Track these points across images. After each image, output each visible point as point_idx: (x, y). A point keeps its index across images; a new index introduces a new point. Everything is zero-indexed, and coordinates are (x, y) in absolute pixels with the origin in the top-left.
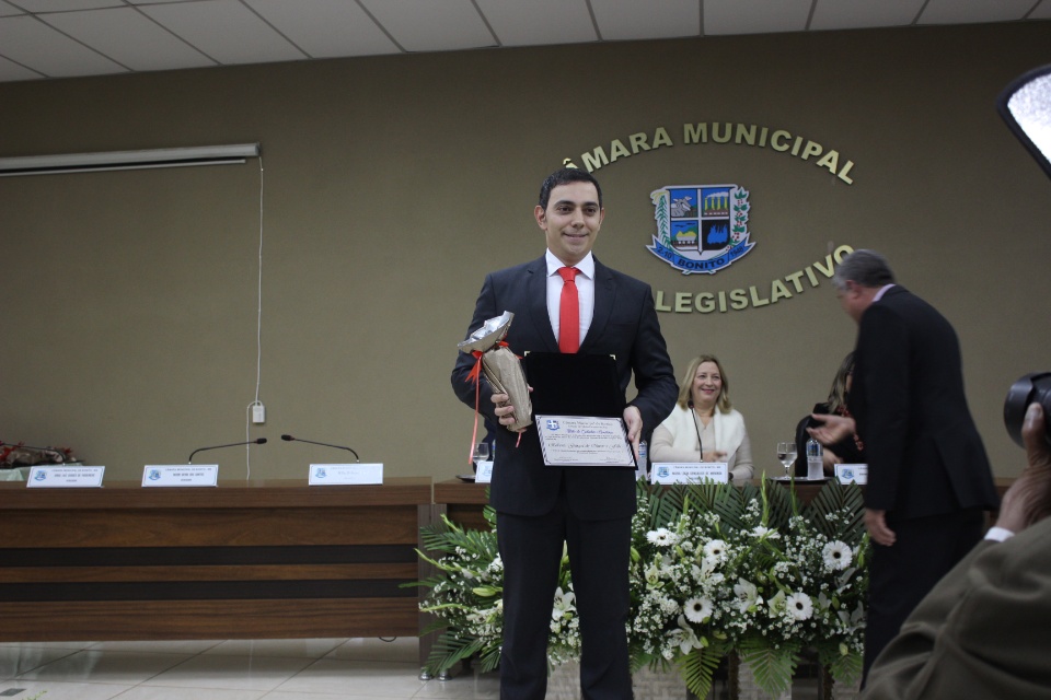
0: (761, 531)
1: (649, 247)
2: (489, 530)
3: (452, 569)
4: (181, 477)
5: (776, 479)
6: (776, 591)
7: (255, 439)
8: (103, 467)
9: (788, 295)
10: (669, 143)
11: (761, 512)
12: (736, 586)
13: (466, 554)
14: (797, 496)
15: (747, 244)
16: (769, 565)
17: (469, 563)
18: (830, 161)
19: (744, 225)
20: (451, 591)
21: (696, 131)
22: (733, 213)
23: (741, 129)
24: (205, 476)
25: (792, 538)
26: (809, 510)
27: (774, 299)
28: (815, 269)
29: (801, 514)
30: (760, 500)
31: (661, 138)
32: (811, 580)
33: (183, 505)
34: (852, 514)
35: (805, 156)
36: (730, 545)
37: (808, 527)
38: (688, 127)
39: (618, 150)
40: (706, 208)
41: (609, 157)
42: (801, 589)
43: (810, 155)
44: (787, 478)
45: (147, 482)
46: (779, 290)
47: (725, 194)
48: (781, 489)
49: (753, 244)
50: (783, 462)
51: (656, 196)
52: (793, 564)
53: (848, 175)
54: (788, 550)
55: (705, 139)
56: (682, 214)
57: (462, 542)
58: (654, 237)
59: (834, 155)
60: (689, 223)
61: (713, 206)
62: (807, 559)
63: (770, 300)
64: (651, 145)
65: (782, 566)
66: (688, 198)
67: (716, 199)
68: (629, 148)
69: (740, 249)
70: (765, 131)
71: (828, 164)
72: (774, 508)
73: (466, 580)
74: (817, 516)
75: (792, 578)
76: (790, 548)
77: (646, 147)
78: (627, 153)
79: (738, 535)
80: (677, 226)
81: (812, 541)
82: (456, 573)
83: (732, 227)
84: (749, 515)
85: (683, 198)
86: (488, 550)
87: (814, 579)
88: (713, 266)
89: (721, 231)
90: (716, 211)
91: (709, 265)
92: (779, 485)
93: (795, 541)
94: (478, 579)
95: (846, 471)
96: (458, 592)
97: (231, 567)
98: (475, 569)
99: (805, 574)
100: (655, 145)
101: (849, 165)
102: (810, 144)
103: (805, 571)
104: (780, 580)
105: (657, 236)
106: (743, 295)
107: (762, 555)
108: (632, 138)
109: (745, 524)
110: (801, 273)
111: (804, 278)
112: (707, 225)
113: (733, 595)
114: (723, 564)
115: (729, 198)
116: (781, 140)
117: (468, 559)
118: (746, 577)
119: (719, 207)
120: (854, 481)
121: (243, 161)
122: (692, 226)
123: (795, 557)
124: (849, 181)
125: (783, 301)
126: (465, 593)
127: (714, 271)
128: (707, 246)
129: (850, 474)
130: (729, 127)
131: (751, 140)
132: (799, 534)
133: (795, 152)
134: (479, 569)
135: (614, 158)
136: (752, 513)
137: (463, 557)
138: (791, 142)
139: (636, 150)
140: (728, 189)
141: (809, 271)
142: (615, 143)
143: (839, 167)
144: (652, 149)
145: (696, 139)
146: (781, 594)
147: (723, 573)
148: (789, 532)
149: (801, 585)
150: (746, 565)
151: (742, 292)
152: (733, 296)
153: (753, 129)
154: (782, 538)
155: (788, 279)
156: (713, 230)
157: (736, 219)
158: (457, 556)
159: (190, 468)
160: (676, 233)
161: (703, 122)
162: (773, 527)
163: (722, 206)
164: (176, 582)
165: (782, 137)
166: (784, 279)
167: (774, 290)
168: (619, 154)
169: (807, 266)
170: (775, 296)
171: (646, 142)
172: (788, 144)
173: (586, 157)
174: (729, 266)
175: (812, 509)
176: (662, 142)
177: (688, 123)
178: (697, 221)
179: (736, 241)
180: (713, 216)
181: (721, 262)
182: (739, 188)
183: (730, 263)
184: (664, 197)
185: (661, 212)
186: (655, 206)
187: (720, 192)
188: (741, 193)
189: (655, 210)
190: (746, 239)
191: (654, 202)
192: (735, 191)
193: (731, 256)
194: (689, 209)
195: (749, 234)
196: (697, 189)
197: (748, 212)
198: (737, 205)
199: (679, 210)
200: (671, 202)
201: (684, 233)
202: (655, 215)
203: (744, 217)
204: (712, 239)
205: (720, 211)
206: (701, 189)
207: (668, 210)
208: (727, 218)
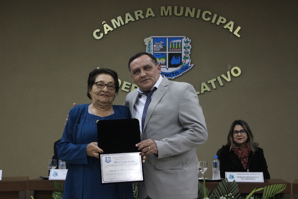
9: (209, 90)
10: (153, 15)
14: (207, 187)
15: (189, 65)
18: (230, 26)
19: (188, 56)
21: (166, 11)
22: (183, 50)
23: (188, 10)
26: (212, 194)
27: (202, 92)
28: (222, 78)
29: (208, 197)
31: (150, 13)
34: (233, 197)
35: (218, 23)
38: (163, 8)
39: (129, 18)
40: (170, 47)
41: (124, 21)
43: (220, 23)
44: (202, 178)
46: (204, 87)
47: (180, 41)
49: (193, 65)
51: (147, 41)
53: (238, 33)
55: (170, 14)
56: (159, 50)
59: (232, 23)
60: (162, 54)
61: (174, 47)
63: (200, 93)
64: (145, 16)
66: (162, 42)
67: (175, 43)
68: (134, 17)
69: (187, 67)
70: (199, 11)
71: (229, 28)
77: (142, 17)
78: (133, 20)
80: (156, 56)
83: (183, 57)
85: (159, 42)
88: (173, 75)
89: (177, 58)
90: (175, 49)
91: (172, 75)
95: (230, 175)
100: (147, 16)
101: (239, 28)
102: (221, 18)
108: (136, 13)
110: (215, 80)
111: (217, 82)
112: (171, 56)
115: (181, 43)
116: (207, 16)
119: (177, 47)
120: (234, 181)
122: (164, 56)
124: (239, 36)
125: (206, 92)
127: (174, 78)
128: (170, 66)
129: (233, 177)
130: (182, 8)
131: (192, 15)
133: (213, 21)
135: (127, 22)
138: (212, 17)
139: (137, 18)
140: (181, 39)
141: (219, 78)
142: (128, 15)
143: (234, 30)
144: (145, 18)
145: (166, 14)
153: (194, 10)
155: (209, 82)
156: (174, 58)
157: (185, 53)
161: (170, 6)
163: (178, 46)
165: (207, 14)
166: (207, 82)
167: (202, 87)
168: (129, 20)
169: (218, 76)
170: (203, 90)
171: (142, 15)
172: (210, 17)
173: (113, 21)
174: (181, 76)
175: (214, 194)
176: (150, 15)
177: (163, 6)
178: (166, 53)
179: (184, 64)
180: (174, 51)
181: (177, 73)
182: (186, 38)
183: (181, 74)
184: (150, 41)
185: (149, 49)
186: (146, 46)
187: (177, 40)
188: (187, 40)
189: (146, 48)
190: (189, 62)
191: (145, 44)
192: (184, 39)
193: (182, 70)
194: (162, 48)
195: (190, 60)
196: (166, 38)
197: (190, 50)
198: (185, 46)
199: (158, 48)
200: (154, 44)
201: (159, 59)
202: (146, 50)
203: (189, 52)
204: (173, 62)
205: (177, 49)
206: (168, 38)
207: (152, 48)
208: (180, 52)
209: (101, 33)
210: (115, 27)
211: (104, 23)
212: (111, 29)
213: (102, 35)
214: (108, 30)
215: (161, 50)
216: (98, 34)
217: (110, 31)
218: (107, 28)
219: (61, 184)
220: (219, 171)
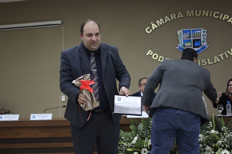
0: (213, 131)
1: (177, 48)
2: (131, 131)
3: (121, 143)
4: (41, 117)
5: (217, 116)
6: (218, 149)
7: (63, 106)
8: (19, 115)
9: (219, 61)
10: (182, 17)
11: (213, 126)
12: (206, 148)
13: (125, 139)
14: (224, 121)
15: (206, 46)
16: (215, 142)
17: (126, 141)
19: (205, 40)
20: (121, 150)
21: (190, 13)
22: (202, 37)
23: (204, 12)
24: (48, 117)
25: (222, 134)
26: (227, 125)
27: (215, 62)
28: (227, 53)
29: (225, 126)
30: (212, 122)
31: (180, 15)
32: (229, 146)
33: (42, 125)
35: (224, 19)
36: (204, 136)
37: (227, 130)
38: (188, 12)
39: (167, 19)
40: (194, 35)
41: (164, 21)
42: (226, 149)
43: (225, 19)
44: (220, 115)
45: (32, 119)
46: (216, 59)
47: (199, 31)
48: (219, 119)
49: (208, 46)
50: (219, 111)
52: (223, 141)
54: (221, 137)
55: (193, 15)
56: (187, 38)
57: (123, 135)
58: (178, 45)
60: (189, 40)
61: (196, 35)
62: (227, 140)
63: (214, 63)
64: (177, 18)
65: (220, 142)
66: (188, 33)
67: (197, 33)
68: (170, 19)
70: (211, 12)
71: (231, 22)
72: (217, 125)
73: (125, 147)
74: (230, 127)
75: (223, 146)
76: (222, 137)
77: (175, 18)
78: (170, 20)
79: (206, 133)
80: (185, 41)
81: (229, 134)
82: (122, 144)
83: (202, 41)
84: (209, 127)
85: (187, 33)
86: (131, 137)
87: (230, 146)
89: (198, 42)
90: (197, 36)
92: (218, 118)
93: (224, 135)
94: (129, 146)
96: (123, 150)
97: (56, 143)
98: (127, 143)
99: (227, 144)
100: (178, 17)
102: (225, 16)
103: (227, 143)
104: (219, 146)
105: (179, 44)
106: (205, 61)
107: (213, 138)
108: (171, 16)
109: (208, 129)
110: (223, 54)
111: (224, 56)
112: (194, 41)
113: (205, 151)
114: (202, 141)
115: (201, 33)
117: (125, 140)
118: (209, 145)
119: (198, 35)
121: (57, 25)
122: (190, 41)
123: (224, 139)
125: (218, 62)
126: (125, 150)
128: (194, 47)
130: (200, 11)
131: (207, 15)
132: (225, 132)
133: (221, 18)
134: (129, 143)
135: (166, 22)
136: (210, 126)
137: (124, 140)
138: (219, 15)
139: (172, 19)
140: (200, 30)
141: (225, 53)
142: (166, 17)
144: (177, 19)
145: (190, 15)
146: (219, 150)
147: (202, 144)
148: (222, 132)
149: (226, 148)
150: (209, 142)
151: (205, 60)
152: (202, 61)
153: (208, 11)
154: (220, 133)
155: (219, 56)
156: (196, 42)
157: (203, 39)
158: (122, 139)
159: (44, 115)
160: (185, 43)
161: (192, 10)
162: (217, 130)
163: (199, 35)
164: (40, 148)
165: (216, 14)
166: (218, 56)
167: (215, 59)
168: (167, 20)
169: (225, 52)
170: (215, 61)
171: (175, 17)
172: (218, 16)
173: (158, 22)
174: (201, 53)
175: (229, 125)
176: (180, 16)
177: (188, 10)
178: (191, 40)
179: (203, 45)
180: (196, 38)
181: (198, 51)
182: (204, 29)
183: (201, 52)
184: (181, 33)
185: (180, 37)
186: (179, 35)
187: (198, 31)
188: (204, 31)
189: (178, 37)
190: (206, 44)
191: (178, 34)
192: (202, 30)
193: (201, 50)
194: (189, 36)
195: (207, 43)
196: (191, 30)
197: (207, 36)
198: (203, 34)
199: (186, 36)
200: (183, 34)
201: (187, 43)
202: (178, 38)
203: (205, 38)
204: (196, 45)
205: (198, 36)
206: (192, 30)
207: (182, 37)
208: (200, 38)
209: (151, 29)
210: (159, 25)
211: (152, 23)
212: (157, 27)
213: (151, 30)
214: (155, 27)
215: (188, 38)
216: (149, 30)
217: (156, 27)
218: (154, 26)
219: (134, 120)
220: (231, 111)
